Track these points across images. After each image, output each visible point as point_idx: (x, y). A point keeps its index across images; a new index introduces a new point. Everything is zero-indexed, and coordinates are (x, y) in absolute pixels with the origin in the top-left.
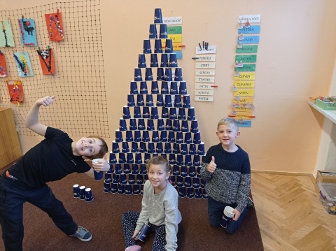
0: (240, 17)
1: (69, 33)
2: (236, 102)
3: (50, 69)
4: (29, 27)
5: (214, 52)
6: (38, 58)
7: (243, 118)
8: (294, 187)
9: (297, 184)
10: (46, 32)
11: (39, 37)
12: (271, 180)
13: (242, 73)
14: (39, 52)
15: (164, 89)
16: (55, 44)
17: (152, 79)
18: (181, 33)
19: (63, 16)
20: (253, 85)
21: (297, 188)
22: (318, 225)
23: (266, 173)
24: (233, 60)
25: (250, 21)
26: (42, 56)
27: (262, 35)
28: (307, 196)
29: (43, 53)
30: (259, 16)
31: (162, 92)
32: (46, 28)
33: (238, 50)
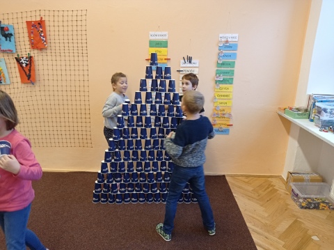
0: (221, 35)
1: (53, 41)
2: (216, 112)
3: (29, 77)
4: (7, 33)
5: (197, 65)
6: (16, 65)
7: (222, 126)
8: (268, 188)
9: (270, 185)
10: (27, 39)
11: (18, 44)
12: (247, 183)
13: (221, 86)
14: (18, 60)
15: (158, 100)
16: (36, 51)
18: (167, 47)
19: (47, 24)
20: (231, 97)
21: (271, 188)
22: (294, 219)
23: (242, 176)
24: (214, 74)
25: (229, 40)
26: (20, 64)
27: (239, 52)
28: (281, 195)
29: (22, 61)
30: (237, 35)
31: (156, 102)
33: (218, 65)
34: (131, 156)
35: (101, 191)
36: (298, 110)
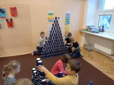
0: (66, 12)
1: (19, 14)
2: (66, 32)
3: (11, 25)
5: (61, 20)
11: (7, 15)
13: (67, 25)
14: (7, 20)
16: (13, 17)
18: (53, 15)
20: (69, 28)
22: (88, 54)
24: (65, 22)
25: (68, 13)
27: (70, 16)
29: (9, 20)
30: (70, 12)
32: (10, 12)
33: (66, 19)
34: (51, 45)
36: (85, 29)
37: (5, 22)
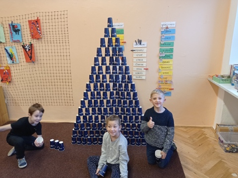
0: (162, 23)
1: (45, 33)
2: (161, 80)
3: (31, 58)
4: (16, 29)
5: (145, 46)
6: (23, 50)
7: (165, 90)
8: (201, 136)
9: (203, 134)
10: (29, 32)
11: (23, 36)
12: (186, 132)
13: (164, 60)
14: (24, 47)
15: (114, 71)
16: (35, 40)
17: (106, 64)
18: (123, 33)
19: (41, 21)
20: (171, 68)
21: (203, 136)
22: (220, 160)
23: (182, 127)
24: (158, 52)
25: (169, 26)
26: (25, 49)
27: (177, 35)
28: (210, 141)
29: (26, 47)
30: (174, 23)
31: (113, 73)
32: (29, 30)
33: (161, 45)
34: (97, 112)
35: (77, 136)
36: (223, 77)
37: (20, 50)
